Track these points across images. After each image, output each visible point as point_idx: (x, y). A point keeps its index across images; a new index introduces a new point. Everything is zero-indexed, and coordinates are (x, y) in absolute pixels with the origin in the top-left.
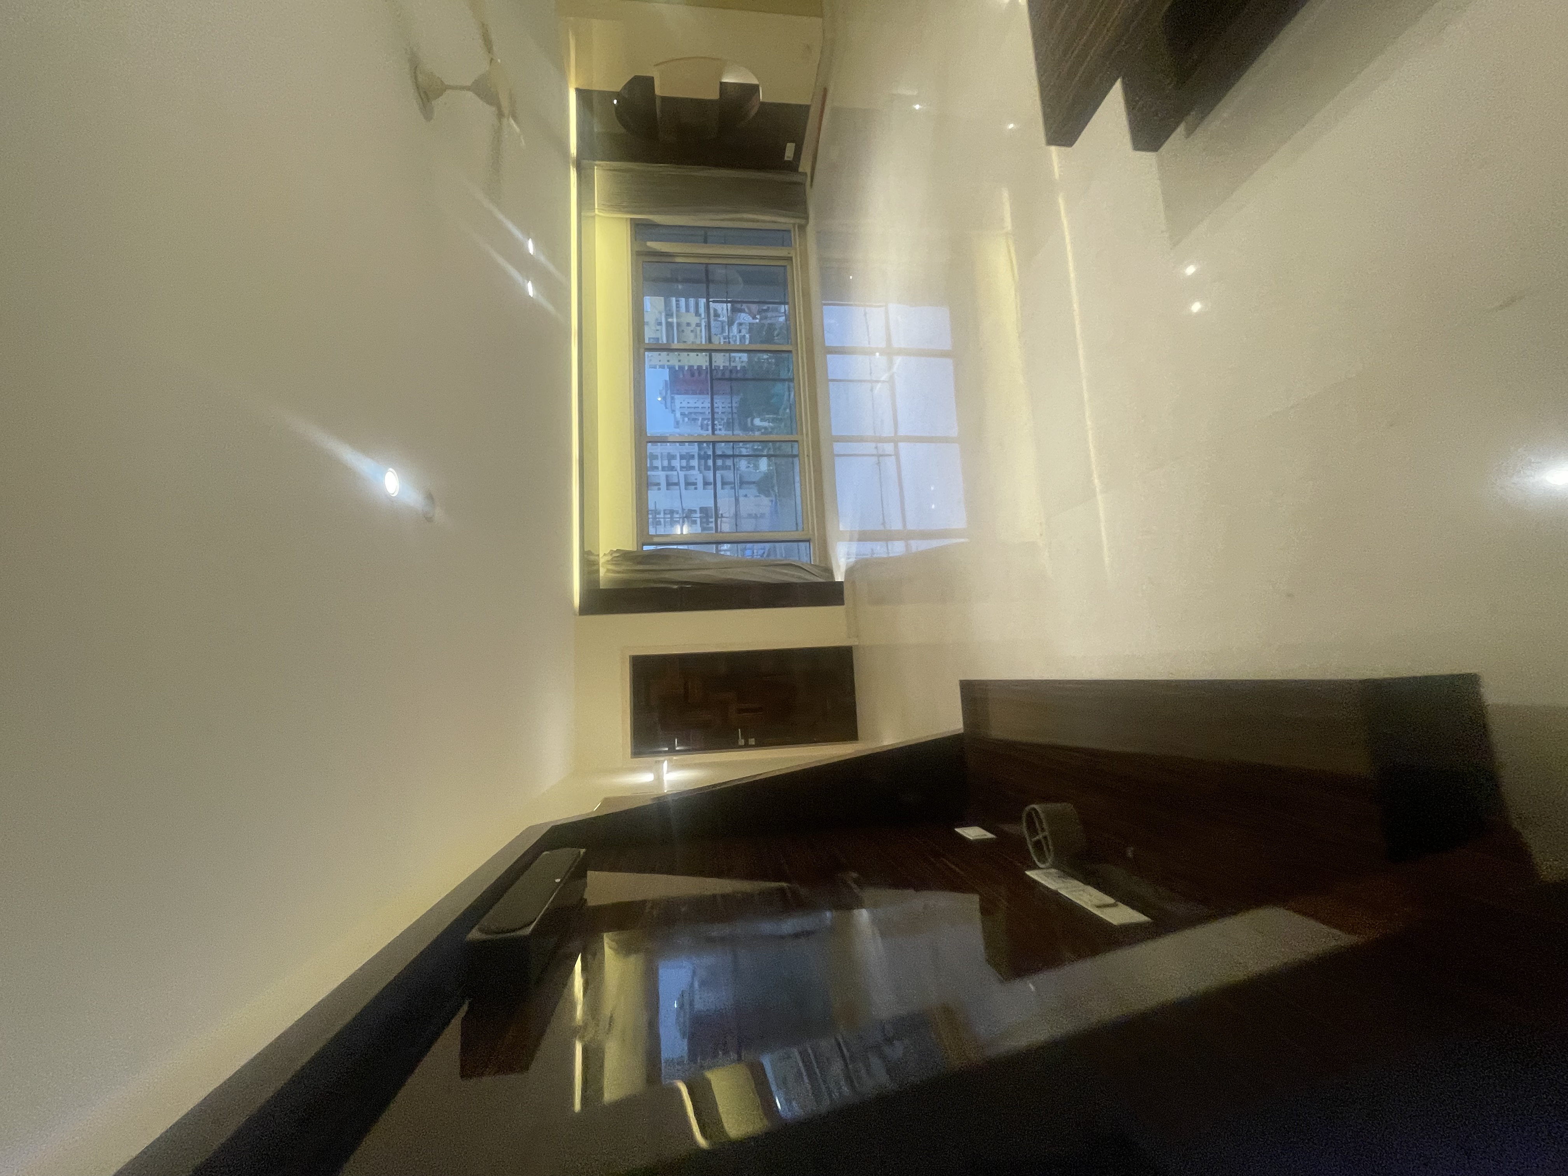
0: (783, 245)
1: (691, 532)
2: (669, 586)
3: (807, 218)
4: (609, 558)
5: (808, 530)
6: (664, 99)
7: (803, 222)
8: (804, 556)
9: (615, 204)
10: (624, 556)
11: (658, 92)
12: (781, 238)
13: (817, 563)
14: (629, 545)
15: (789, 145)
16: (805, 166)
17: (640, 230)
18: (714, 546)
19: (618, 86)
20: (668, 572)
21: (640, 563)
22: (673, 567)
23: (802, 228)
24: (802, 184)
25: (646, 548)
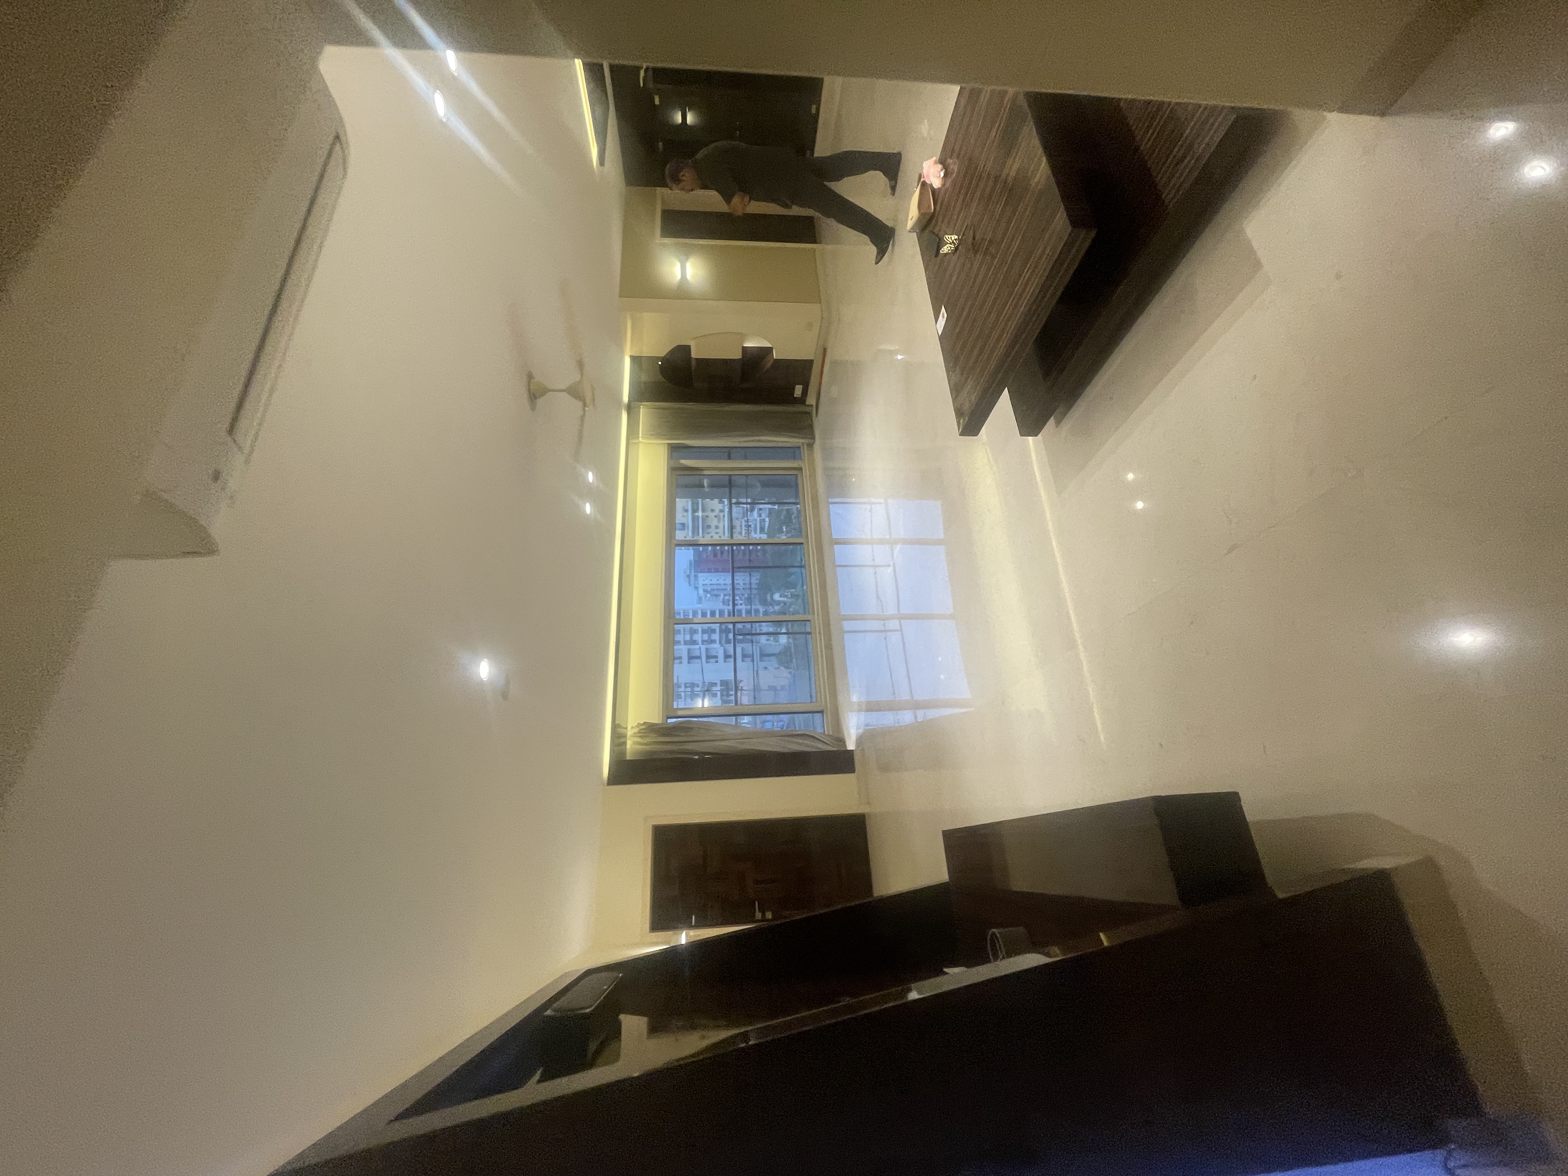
0: (795, 459)
1: (711, 705)
2: (690, 756)
3: (813, 438)
4: (636, 730)
5: (821, 701)
6: (698, 360)
7: (811, 441)
8: (819, 727)
9: (657, 432)
10: (650, 729)
11: (694, 354)
12: (793, 453)
13: (831, 733)
14: (655, 717)
15: (797, 386)
16: (811, 400)
17: (675, 450)
18: (734, 718)
19: (663, 352)
20: (691, 743)
21: (664, 735)
22: (695, 739)
23: (810, 446)
24: (809, 414)
25: (670, 721)
